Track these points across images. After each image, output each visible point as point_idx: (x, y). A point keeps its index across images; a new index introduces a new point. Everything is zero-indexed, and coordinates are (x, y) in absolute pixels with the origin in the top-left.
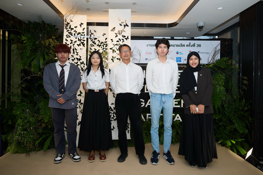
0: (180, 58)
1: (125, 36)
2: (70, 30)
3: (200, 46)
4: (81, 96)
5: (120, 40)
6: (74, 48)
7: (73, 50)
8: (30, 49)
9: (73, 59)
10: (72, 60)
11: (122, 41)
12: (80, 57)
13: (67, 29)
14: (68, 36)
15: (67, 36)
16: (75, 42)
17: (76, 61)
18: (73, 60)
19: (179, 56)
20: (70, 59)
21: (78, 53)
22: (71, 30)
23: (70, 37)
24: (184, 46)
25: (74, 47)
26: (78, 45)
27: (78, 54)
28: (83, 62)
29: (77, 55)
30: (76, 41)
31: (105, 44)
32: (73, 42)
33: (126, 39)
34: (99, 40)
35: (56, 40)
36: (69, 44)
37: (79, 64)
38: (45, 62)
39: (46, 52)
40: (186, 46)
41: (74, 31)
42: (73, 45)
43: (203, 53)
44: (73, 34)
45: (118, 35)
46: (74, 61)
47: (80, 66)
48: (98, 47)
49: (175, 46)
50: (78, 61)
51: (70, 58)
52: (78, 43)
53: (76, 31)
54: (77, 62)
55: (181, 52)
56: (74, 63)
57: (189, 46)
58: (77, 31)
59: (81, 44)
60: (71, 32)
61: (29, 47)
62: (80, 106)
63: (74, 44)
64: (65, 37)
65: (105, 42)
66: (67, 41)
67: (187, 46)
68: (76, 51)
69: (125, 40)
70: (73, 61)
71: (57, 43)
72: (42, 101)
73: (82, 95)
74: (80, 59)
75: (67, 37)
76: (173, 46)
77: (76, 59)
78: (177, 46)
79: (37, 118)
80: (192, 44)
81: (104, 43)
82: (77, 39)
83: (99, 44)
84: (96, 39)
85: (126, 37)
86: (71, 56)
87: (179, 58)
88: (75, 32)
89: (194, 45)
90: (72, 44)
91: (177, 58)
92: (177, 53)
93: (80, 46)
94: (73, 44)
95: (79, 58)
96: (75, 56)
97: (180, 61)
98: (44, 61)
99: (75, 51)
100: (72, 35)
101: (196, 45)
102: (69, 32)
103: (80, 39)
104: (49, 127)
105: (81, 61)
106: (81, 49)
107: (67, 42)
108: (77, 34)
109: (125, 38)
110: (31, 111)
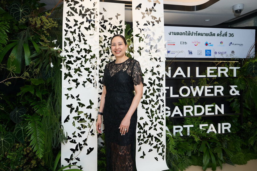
0: (210, 51)
1: (155, 18)
2: (73, 4)
3: (232, 36)
4: (91, 108)
5: (149, 24)
6: (80, 33)
7: (79, 35)
8: (6, 32)
9: (79, 50)
10: (77, 51)
11: (151, 24)
12: (90, 47)
13: (69, 3)
14: (70, 13)
15: (68, 13)
16: (82, 23)
17: (83, 53)
18: (79, 52)
19: (208, 48)
20: (74, 50)
21: (86, 40)
22: (75, 5)
23: (73, 15)
24: (214, 35)
25: (79, 31)
26: (86, 28)
27: (87, 42)
28: (94, 55)
29: (85, 43)
30: (84, 22)
31: (119, 30)
32: (78, 23)
33: (158, 22)
34: (111, 24)
35: (51, 19)
36: (72, 26)
37: (88, 59)
38: (34, 55)
39: (33, 38)
40: (216, 35)
41: (80, 6)
42: (78, 28)
43: (235, 44)
44: (78, 11)
45: (146, 15)
46: (81, 54)
47: (90, 61)
48: (109, 33)
49: (204, 34)
50: (87, 54)
51: (74, 48)
52: (87, 25)
53: (83, 5)
54: (86, 56)
55: (210, 43)
56: (81, 57)
57: (220, 35)
58: (84, 7)
59: (91, 27)
60: (74, 8)
61: (4, 28)
62: (91, 124)
63: (80, 26)
64: (65, 15)
65: (119, 26)
66: (69, 21)
67: (218, 35)
68: (84, 37)
69: (155, 23)
70: (79, 54)
71: (54, 23)
72: (29, 121)
73: (93, 106)
74: (90, 51)
75: (69, 15)
76: (202, 35)
77: (83, 51)
78: (206, 35)
79: (21, 151)
80: (223, 33)
81: (119, 28)
82: (85, 20)
83: (111, 29)
84: (107, 21)
85: (158, 19)
86: (77, 45)
87: (208, 50)
88: (81, 8)
89: (226, 35)
90: (76, 27)
91: (206, 50)
92: (207, 44)
93: (89, 30)
94: (78, 26)
95: (88, 48)
96: (82, 46)
97: (210, 55)
98: (31, 54)
99: (82, 37)
100: (77, 13)
101: (228, 35)
102: (72, 6)
103: (89, 19)
104: (43, 164)
105: (91, 54)
106: (91, 35)
107: (68, 23)
108: (84, 10)
109: (156, 21)
110: (9, 140)
